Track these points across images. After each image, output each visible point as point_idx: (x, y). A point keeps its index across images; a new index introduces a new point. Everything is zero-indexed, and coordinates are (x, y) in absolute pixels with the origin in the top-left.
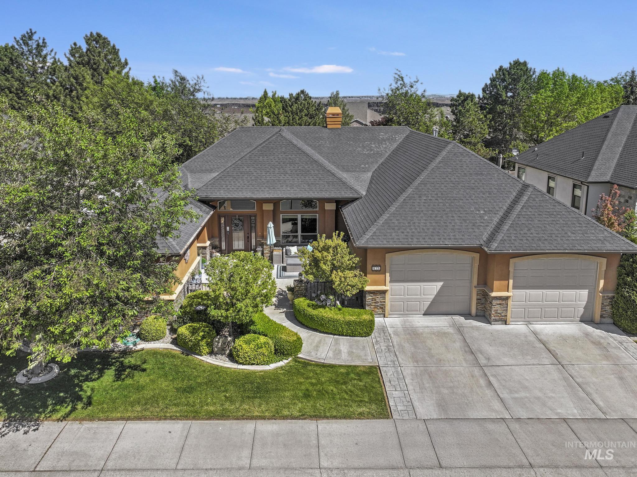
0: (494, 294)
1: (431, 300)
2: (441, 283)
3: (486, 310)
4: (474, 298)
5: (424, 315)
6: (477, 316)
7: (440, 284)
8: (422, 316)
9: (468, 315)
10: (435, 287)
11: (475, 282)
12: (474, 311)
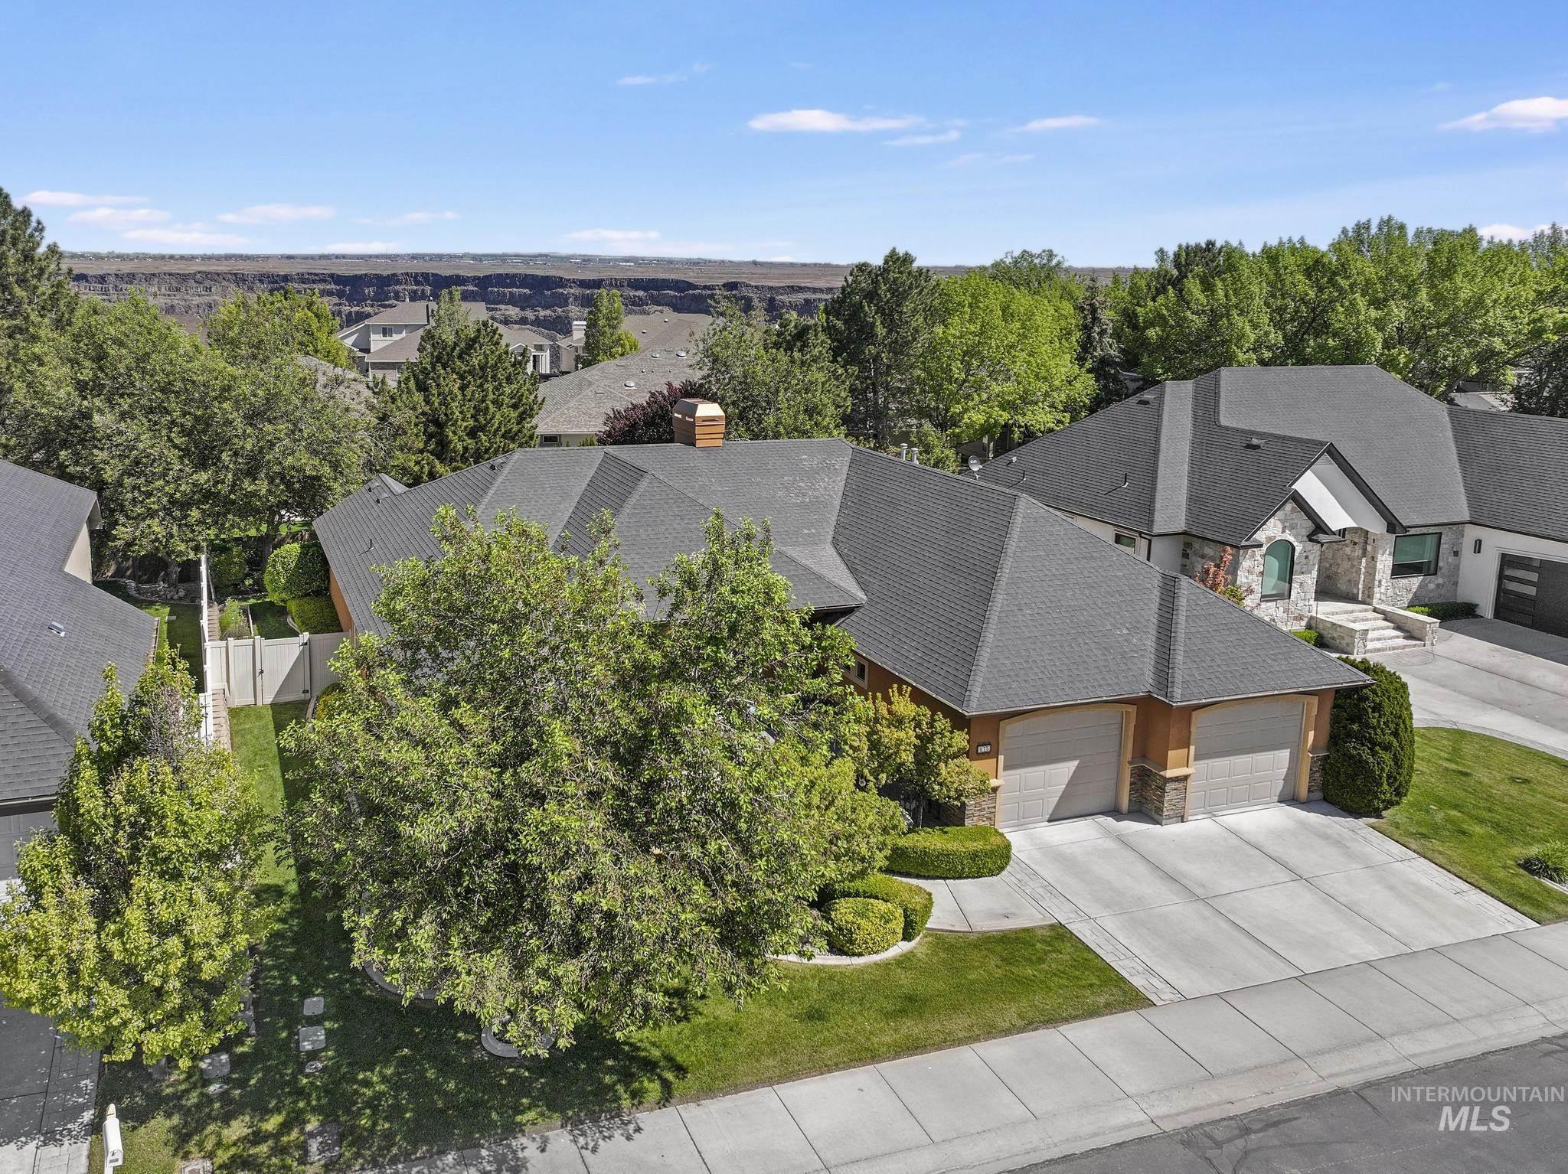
0: (1169, 773)
1: (1060, 794)
2: (1076, 763)
3: (1143, 801)
4: (1127, 779)
5: (1049, 821)
6: (1130, 812)
7: (1073, 765)
8: (1047, 824)
9: (1115, 812)
10: (1066, 770)
11: (1129, 756)
12: (1125, 804)
